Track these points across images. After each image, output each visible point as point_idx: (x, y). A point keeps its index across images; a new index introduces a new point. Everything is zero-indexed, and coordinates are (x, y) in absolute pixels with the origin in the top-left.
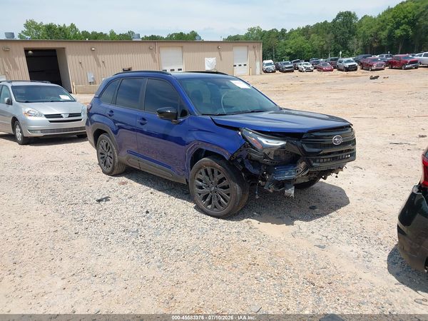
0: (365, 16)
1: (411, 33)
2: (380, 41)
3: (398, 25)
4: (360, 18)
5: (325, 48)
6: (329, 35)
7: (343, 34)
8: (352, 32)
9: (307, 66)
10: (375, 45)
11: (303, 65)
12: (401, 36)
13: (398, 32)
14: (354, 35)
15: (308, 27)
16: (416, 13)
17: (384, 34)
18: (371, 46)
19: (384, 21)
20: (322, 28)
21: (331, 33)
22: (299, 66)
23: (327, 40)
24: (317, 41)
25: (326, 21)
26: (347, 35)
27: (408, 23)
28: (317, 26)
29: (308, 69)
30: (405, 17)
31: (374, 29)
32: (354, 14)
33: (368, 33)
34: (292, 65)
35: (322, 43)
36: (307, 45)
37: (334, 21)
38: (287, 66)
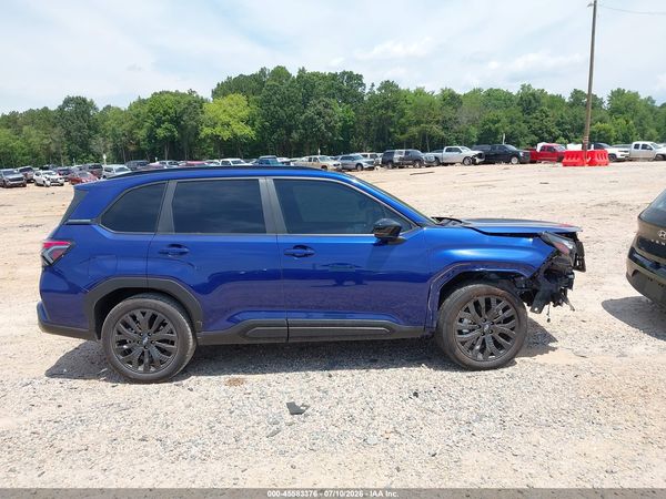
0: (109, 107)
1: (176, 133)
2: (138, 143)
3: (159, 123)
4: (101, 109)
5: (53, 149)
6: (57, 130)
7: (79, 129)
8: (94, 128)
9: (52, 177)
10: (132, 148)
11: (42, 176)
12: (165, 138)
13: (161, 132)
14: (96, 132)
15: (14, 114)
16: (179, 110)
17: (142, 134)
18: (126, 149)
19: (137, 116)
20: (40, 118)
21: (59, 128)
22: (35, 177)
23: (54, 137)
24: (36, 138)
25: (46, 108)
26: (86, 132)
27: (171, 121)
28: (31, 113)
29: (54, 181)
30: (166, 113)
31: (127, 126)
32: (92, 102)
33: (119, 131)
34: (21, 175)
35: (46, 142)
36: (17, 143)
37: (61, 109)
38: (11, 177)
